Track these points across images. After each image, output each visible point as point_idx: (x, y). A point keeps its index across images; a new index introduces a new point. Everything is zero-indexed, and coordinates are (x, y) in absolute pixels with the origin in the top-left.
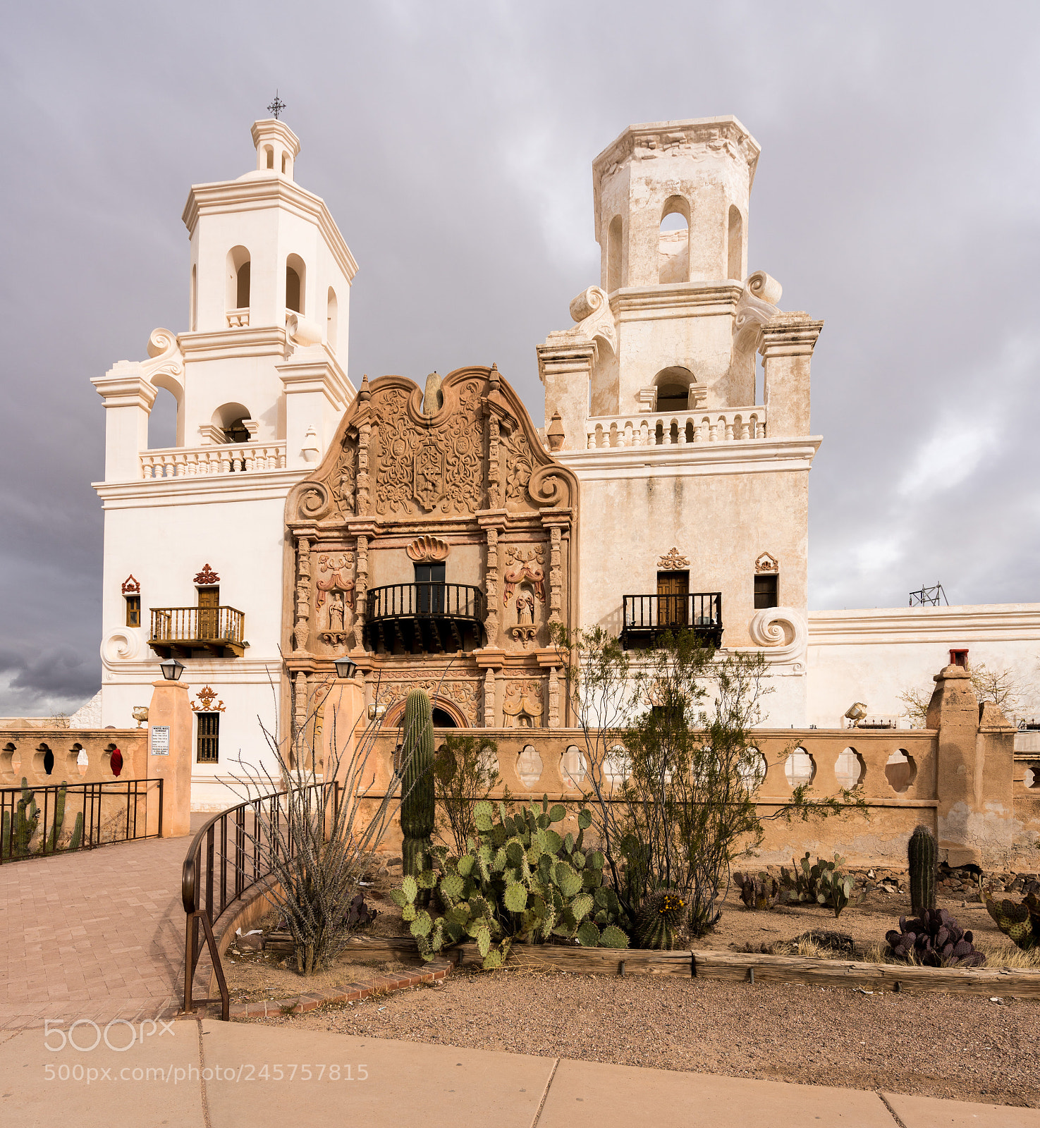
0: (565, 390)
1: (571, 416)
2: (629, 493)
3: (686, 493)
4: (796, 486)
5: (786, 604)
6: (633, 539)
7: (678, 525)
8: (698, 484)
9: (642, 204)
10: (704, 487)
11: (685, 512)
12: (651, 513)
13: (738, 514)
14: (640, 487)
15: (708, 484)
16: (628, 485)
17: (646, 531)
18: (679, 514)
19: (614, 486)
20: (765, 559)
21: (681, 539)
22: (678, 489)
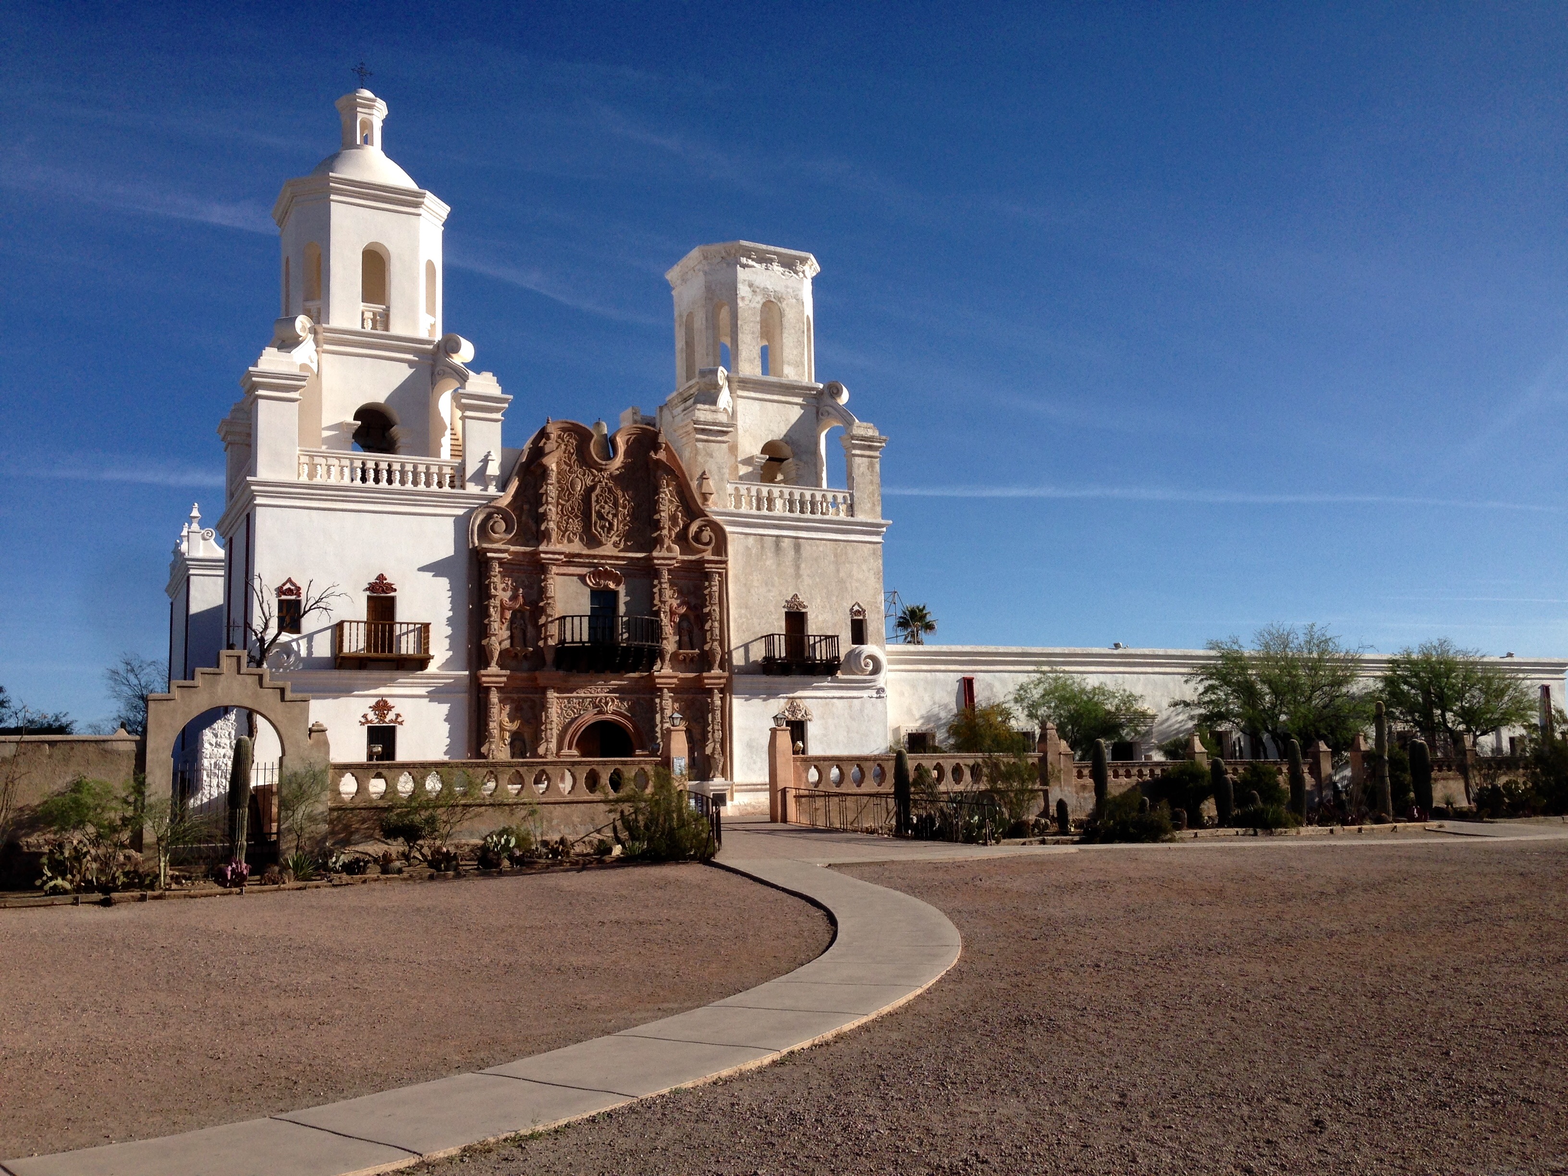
0: (711, 456)
1: (716, 477)
2: (762, 547)
3: (802, 551)
4: (874, 554)
5: (872, 643)
6: (766, 584)
7: (798, 576)
8: (811, 545)
9: (747, 302)
10: (814, 548)
11: (803, 566)
12: (779, 565)
13: (838, 571)
14: (769, 542)
15: (817, 546)
16: (762, 539)
17: (776, 578)
18: (798, 567)
19: (751, 540)
20: (856, 608)
21: (801, 588)
22: (797, 548)
